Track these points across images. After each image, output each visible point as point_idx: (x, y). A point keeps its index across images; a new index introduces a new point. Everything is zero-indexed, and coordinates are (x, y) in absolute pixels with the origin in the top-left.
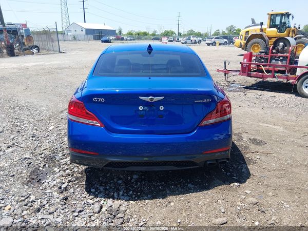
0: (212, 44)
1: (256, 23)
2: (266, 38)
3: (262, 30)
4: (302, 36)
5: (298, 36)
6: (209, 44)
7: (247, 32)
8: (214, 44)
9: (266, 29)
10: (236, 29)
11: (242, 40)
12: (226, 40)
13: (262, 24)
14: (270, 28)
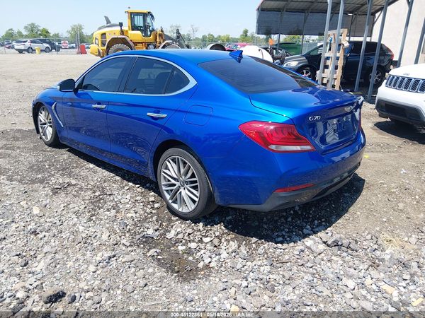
0: (27, 50)
1: (112, 23)
2: (131, 43)
3: (122, 32)
4: (171, 41)
5: (166, 42)
6: (21, 51)
7: (104, 35)
8: (30, 50)
9: (127, 31)
10: (41, 28)
11: (98, 45)
12: (47, 45)
13: (121, 25)
14: (133, 30)
